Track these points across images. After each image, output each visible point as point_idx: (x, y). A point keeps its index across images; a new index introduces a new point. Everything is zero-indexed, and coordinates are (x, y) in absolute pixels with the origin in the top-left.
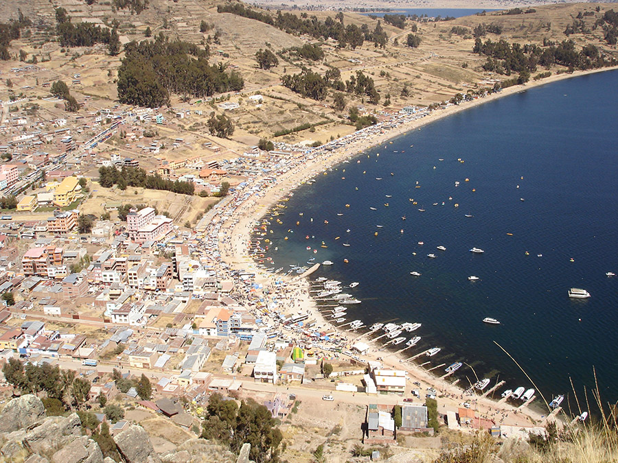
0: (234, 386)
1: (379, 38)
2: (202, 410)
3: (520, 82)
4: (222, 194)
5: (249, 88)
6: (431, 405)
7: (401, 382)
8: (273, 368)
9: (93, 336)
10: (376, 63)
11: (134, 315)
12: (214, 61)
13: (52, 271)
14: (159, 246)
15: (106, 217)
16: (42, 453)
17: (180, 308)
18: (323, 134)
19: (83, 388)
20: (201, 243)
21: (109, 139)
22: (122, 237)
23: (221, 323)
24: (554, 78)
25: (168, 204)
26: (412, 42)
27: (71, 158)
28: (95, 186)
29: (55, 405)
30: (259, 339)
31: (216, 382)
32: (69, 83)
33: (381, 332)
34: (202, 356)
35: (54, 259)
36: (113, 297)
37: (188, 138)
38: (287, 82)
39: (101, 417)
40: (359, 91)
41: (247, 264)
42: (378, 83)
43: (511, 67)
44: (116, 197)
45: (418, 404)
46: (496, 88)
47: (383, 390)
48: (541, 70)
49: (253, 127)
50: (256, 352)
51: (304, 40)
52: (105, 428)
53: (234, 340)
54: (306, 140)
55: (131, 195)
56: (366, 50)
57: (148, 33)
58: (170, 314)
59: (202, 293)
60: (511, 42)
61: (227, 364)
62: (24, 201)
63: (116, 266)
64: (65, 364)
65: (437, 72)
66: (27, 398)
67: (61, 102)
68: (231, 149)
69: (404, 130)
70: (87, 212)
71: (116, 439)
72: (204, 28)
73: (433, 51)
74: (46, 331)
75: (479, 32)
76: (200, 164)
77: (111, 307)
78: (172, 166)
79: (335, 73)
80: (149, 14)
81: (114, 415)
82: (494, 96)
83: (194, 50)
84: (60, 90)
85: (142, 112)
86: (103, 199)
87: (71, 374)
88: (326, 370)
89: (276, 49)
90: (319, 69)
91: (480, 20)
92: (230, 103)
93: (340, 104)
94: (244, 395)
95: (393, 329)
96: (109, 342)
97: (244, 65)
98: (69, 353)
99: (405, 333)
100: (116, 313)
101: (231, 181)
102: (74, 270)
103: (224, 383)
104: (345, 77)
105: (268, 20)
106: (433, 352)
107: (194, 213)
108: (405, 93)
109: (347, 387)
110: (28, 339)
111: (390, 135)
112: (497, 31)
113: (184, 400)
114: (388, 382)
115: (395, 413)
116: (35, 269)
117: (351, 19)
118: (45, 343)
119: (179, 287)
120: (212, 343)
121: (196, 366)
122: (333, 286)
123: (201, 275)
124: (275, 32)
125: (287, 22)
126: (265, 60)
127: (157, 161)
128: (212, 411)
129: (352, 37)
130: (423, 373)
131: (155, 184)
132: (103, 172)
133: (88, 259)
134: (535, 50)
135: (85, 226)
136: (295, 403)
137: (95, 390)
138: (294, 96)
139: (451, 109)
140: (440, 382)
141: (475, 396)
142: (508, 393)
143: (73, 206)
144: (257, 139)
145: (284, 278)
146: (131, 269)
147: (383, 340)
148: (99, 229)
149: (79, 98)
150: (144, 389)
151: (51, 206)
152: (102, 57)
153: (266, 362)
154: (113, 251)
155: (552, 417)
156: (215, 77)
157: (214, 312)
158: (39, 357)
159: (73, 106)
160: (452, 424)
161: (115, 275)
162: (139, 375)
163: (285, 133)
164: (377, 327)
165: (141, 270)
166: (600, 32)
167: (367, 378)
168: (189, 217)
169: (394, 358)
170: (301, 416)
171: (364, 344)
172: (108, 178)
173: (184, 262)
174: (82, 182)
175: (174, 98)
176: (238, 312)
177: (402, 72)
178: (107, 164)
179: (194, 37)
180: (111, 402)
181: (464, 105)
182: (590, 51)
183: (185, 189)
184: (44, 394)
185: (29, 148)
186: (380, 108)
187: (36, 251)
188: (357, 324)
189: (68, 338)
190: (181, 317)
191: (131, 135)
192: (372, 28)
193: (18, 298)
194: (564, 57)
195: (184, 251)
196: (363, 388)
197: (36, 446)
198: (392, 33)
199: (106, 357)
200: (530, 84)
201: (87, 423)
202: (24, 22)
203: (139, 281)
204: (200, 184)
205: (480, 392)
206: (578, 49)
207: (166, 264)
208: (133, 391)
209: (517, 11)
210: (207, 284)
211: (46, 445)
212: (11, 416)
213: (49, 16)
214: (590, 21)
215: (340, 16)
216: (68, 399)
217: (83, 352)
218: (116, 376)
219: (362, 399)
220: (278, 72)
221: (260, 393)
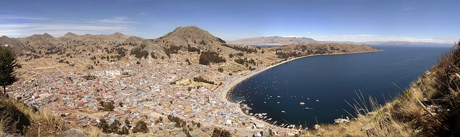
0: (221, 127)
1: (256, 52)
2: (213, 131)
3: (286, 60)
4: (220, 85)
5: (227, 62)
6: (270, 131)
7: (263, 126)
8: (231, 123)
9: (188, 113)
10: (255, 57)
11: (198, 109)
12: (220, 56)
13: (181, 98)
14: (205, 95)
15: (194, 88)
16: (173, 134)
17: (209, 109)
18: (243, 72)
19: (185, 123)
20: (215, 95)
21: (196, 71)
22: (197, 93)
23: (218, 113)
24: (293, 59)
25: (208, 86)
26: (263, 52)
27: (188, 75)
28: (193, 81)
29: (178, 125)
30: (227, 117)
31: (216, 125)
32: (189, 59)
33: (257, 115)
34: (213, 120)
35: (182, 95)
36: (194, 105)
37: (213, 72)
38: (235, 61)
39: (188, 130)
40: (251, 63)
41: (226, 101)
42: (255, 61)
43: (284, 57)
44: (197, 84)
45: (267, 130)
46: (281, 62)
47: (258, 128)
48: (290, 58)
49: (228, 70)
50: (227, 120)
51: (239, 52)
52: (188, 132)
53: (221, 117)
54: (240, 73)
55: (200, 84)
56: (253, 54)
57: (206, 50)
58: (206, 110)
59: (214, 106)
60: (283, 52)
61: (219, 122)
62: (177, 83)
63: (195, 98)
64: (181, 118)
65: (268, 58)
66: (172, 123)
67: (187, 63)
68: (222, 75)
69: (261, 71)
70: (190, 86)
71: (191, 135)
72: (218, 49)
73: (268, 54)
74: (178, 110)
75: (277, 50)
76: (216, 78)
77: (193, 107)
78: (209, 78)
79: (246, 59)
80: (207, 46)
81: (191, 130)
82: (280, 63)
83: (216, 53)
84: (187, 61)
85: (204, 66)
86: (194, 84)
87: (182, 120)
88: (244, 124)
89: (233, 54)
90: (243, 58)
91: (277, 48)
92: (223, 64)
93: (247, 65)
94: (223, 129)
95: (260, 115)
96: (192, 115)
97: (226, 57)
98: (183, 115)
99: (263, 115)
100: (194, 109)
101: (222, 82)
102: (186, 98)
103: (219, 126)
104: (248, 60)
105: (232, 48)
106: (270, 119)
107: (214, 89)
108: (261, 63)
109: (249, 128)
110: (174, 111)
111: (258, 72)
112: (280, 50)
113: (208, 128)
114: (259, 126)
115: (261, 133)
116: (178, 97)
117: (249, 47)
118: (177, 113)
119: (209, 104)
120: (216, 117)
121: (212, 122)
122: (245, 106)
123: (214, 102)
124: (233, 50)
125: (236, 48)
126: (231, 56)
127: (206, 77)
128: (215, 131)
129: (250, 51)
130: (268, 124)
131: (206, 82)
132: (195, 78)
133: (189, 96)
134: (288, 54)
135: (189, 90)
136: (236, 131)
137: (187, 124)
138: (237, 64)
139: (271, 66)
140: (272, 125)
141: (281, 128)
142: (289, 126)
143: (188, 85)
144: (229, 73)
145: (234, 104)
146: (198, 100)
147: (258, 117)
148: (192, 90)
149: (191, 62)
150: (199, 125)
151: (183, 84)
152: (196, 54)
153: (229, 122)
154: (195, 95)
155: (299, 130)
156: (220, 59)
157: (217, 110)
158: (175, 115)
159: (190, 64)
160: (276, 134)
161: (195, 100)
162: (198, 122)
163: (235, 72)
164: (256, 114)
165: (201, 100)
166: (301, 49)
167: (254, 126)
168: (213, 89)
169: (261, 121)
170: (237, 134)
171: (253, 118)
172: (195, 80)
173: (211, 99)
174: (190, 80)
175: (211, 63)
176: (223, 111)
177: (261, 59)
178: (195, 77)
179: (216, 51)
180: (190, 127)
181: (274, 65)
182: (299, 53)
183: (212, 83)
184: (175, 123)
185: (180, 72)
186: (256, 66)
187: (178, 93)
188: (252, 114)
189: (183, 112)
190: (209, 111)
191: (201, 71)
192: (254, 49)
193: (173, 102)
194: (294, 55)
195: (211, 97)
196: (253, 128)
197: (172, 133)
198: (258, 50)
199: (191, 117)
200: (288, 61)
201: (184, 130)
202: (182, 46)
203: (200, 102)
204: (215, 82)
205: (282, 127)
206: (297, 53)
207: (206, 99)
208: (196, 125)
209: (284, 46)
210: (216, 104)
211: (174, 133)
212: (168, 126)
213: (186, 45)
214: (299, 47)
215: (247, 47)
216: (181, 125)
217: (185, 116)
218: (193, 122)
219: (253, 130)
220: (234, 58)
221: (227, 129)
